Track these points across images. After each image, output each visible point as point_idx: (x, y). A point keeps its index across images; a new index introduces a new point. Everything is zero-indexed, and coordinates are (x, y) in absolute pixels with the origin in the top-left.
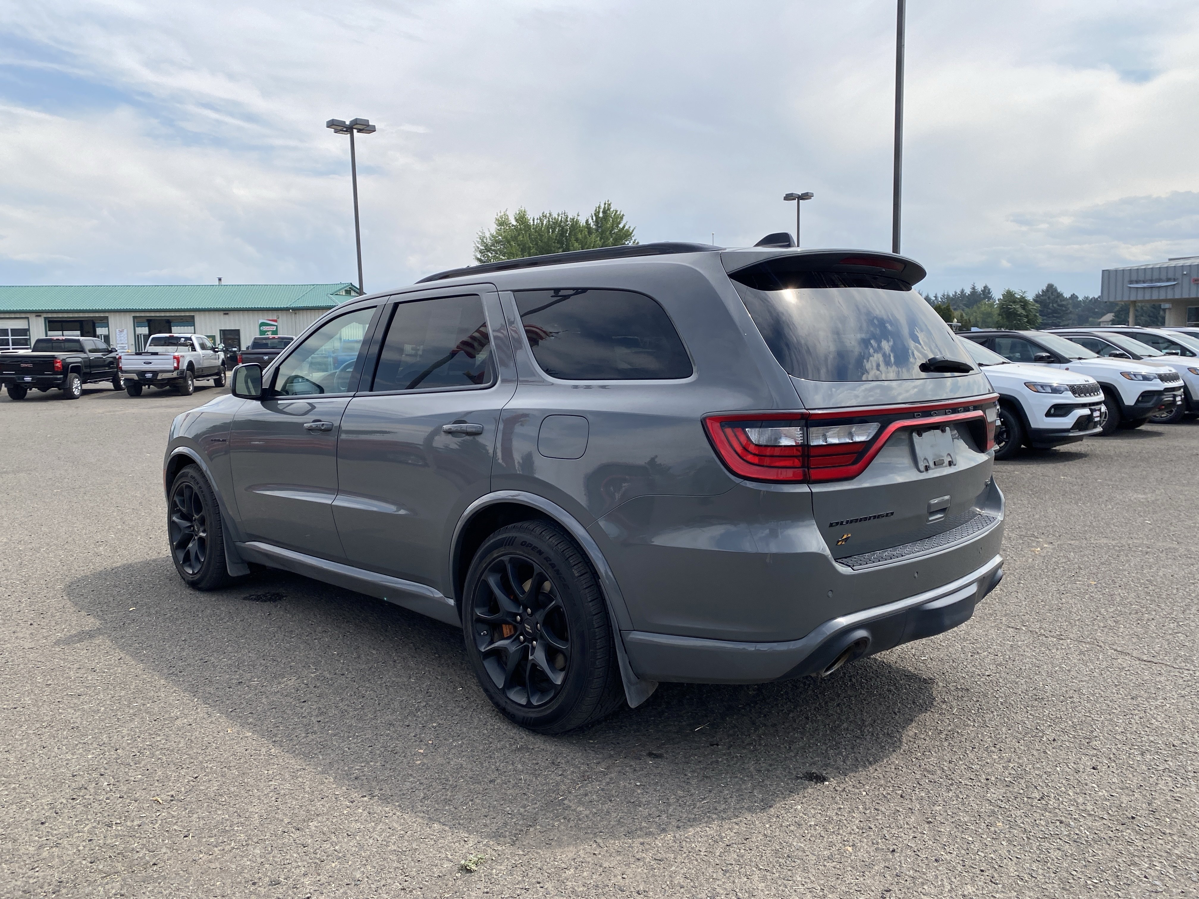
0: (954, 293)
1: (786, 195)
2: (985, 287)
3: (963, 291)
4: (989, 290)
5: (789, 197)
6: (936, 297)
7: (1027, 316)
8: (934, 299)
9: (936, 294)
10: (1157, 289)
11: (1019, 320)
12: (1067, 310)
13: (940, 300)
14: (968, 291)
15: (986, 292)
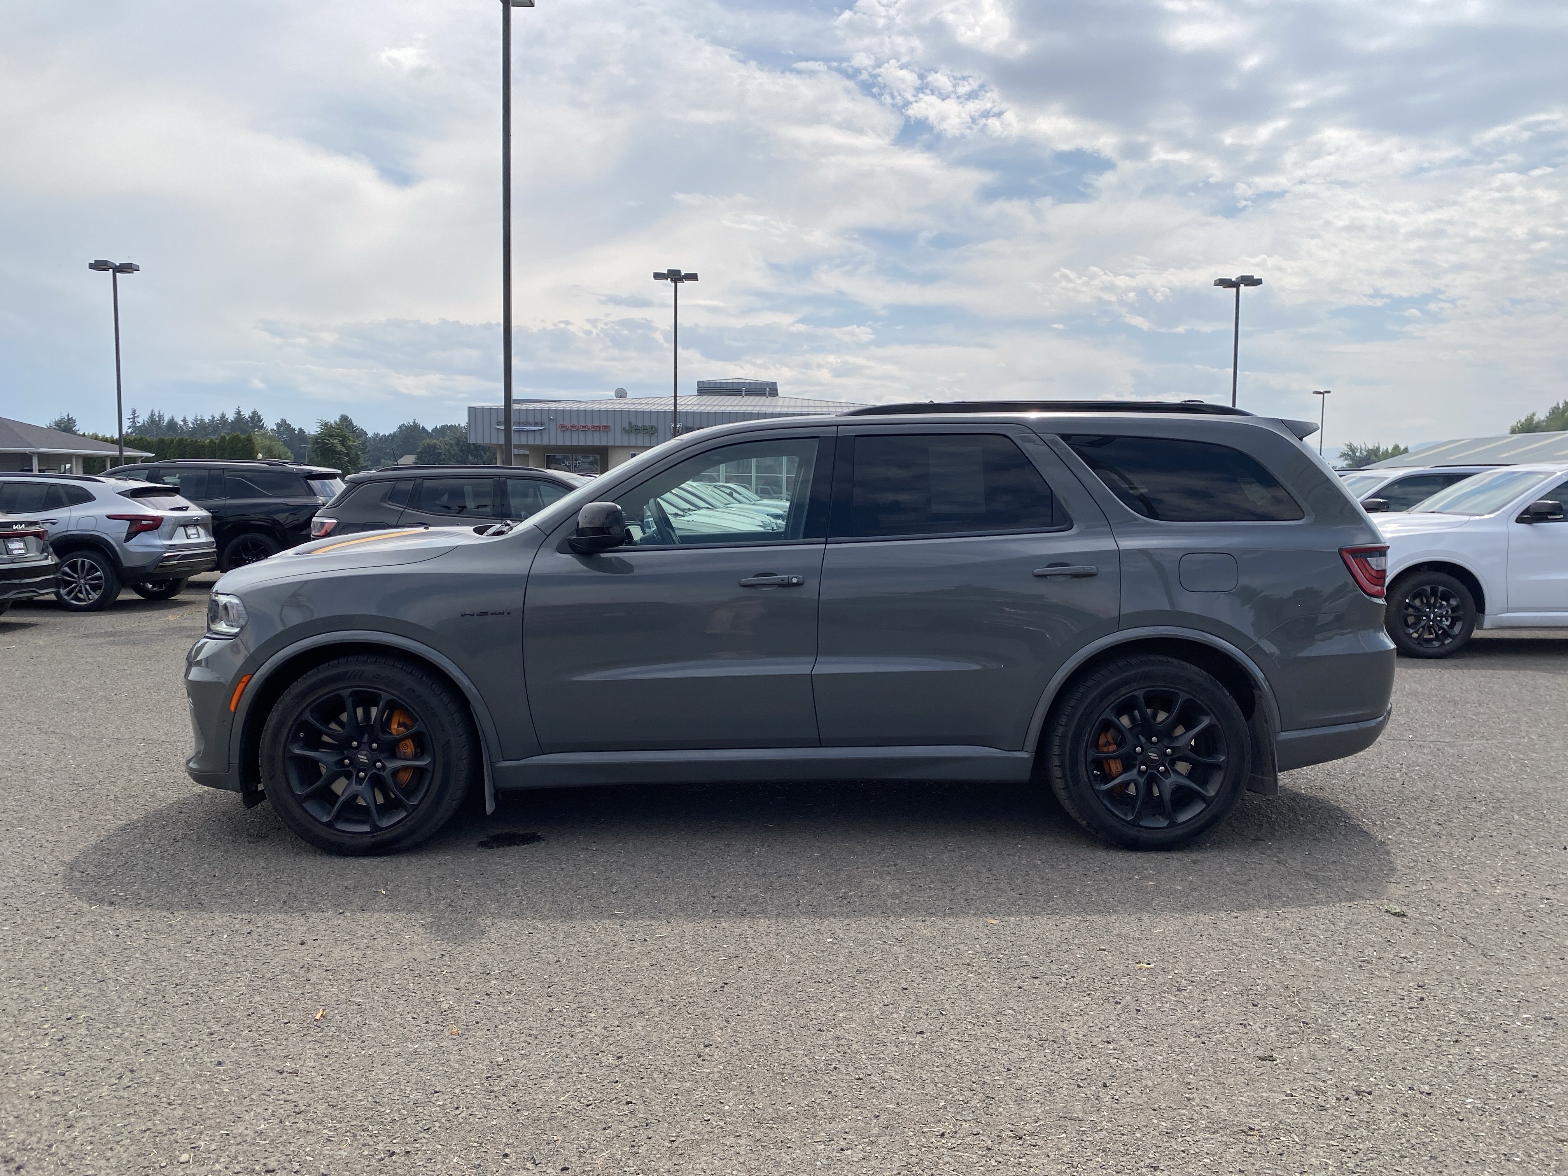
0: (211, 418)
1: (96, 261)
2: (255, 413)
3: (223, 416)
4: (259, 416)
5: (99, 265)
6: (184, 421)
7: (347, 455)
8: (182, 423)
9: (185, 417)
10: (525, 434)
11: (339, 459)
12: (365, 449)
13: (190, 425)
14: (231, 417)
15: (256, 419)
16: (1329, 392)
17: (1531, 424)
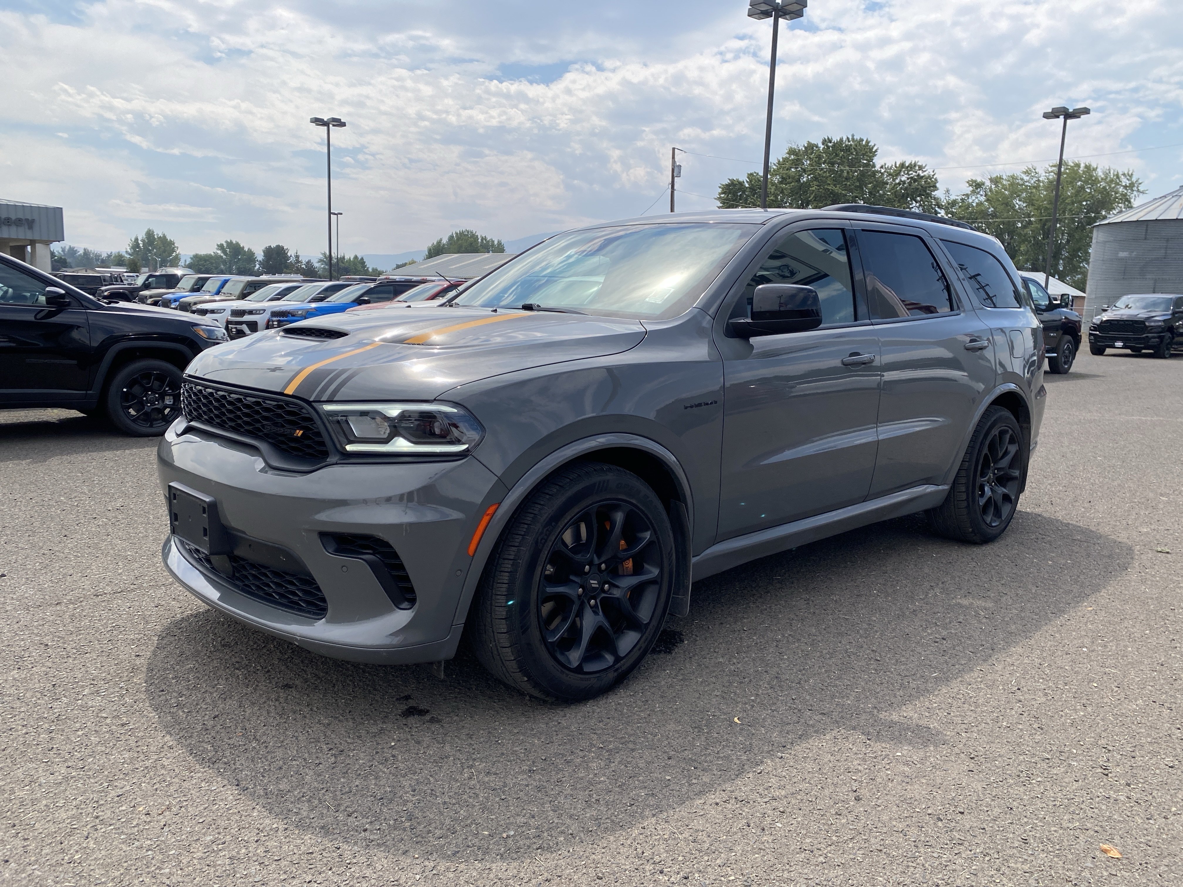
16: (341, 214)
17: (440, 246)
